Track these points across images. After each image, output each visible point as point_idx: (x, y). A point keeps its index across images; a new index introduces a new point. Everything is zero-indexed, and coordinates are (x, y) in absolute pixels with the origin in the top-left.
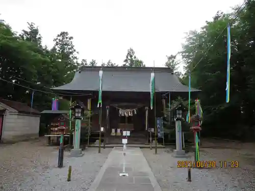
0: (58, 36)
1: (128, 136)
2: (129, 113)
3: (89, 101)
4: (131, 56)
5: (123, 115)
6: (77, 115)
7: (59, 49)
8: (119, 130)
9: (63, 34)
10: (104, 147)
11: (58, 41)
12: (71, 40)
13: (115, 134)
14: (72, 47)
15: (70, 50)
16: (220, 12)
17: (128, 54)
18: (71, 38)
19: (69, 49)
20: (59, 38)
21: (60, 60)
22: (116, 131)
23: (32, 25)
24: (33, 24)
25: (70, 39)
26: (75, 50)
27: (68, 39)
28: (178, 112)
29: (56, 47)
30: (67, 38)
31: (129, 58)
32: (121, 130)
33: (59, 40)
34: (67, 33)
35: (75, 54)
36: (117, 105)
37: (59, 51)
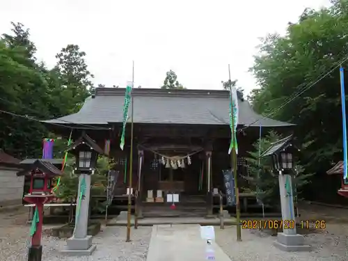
0: (64, 50)
1: (176, 203)
2: (179, 162)
3: (108, 143)
4: (171, 82)
5: (167, 166)
6: (81, 165)
7: (64, 69)
8: (159, 193)
9: (72, 48)
10: (136, 226)
11: (62, 57)
12: (83, 57)
13: (152, 201)
14: (84, 68)
15: (81, 72)
16: (309, 10)
17: (167, 78)
18: (83, 54)
19: (80, 70)
20: (64, 54)
21: (66, 87)
22: (155, 195)
23: (19, 27)
24: (20, 25)
25: (81, 55)
26: (88, 73)
27: (78, 56)
28: (284, 157)
29: (60, 66)
30: (76, 54)
31: (169, 84)
32: (163, 193)
33: (65, 56)
34: (77, 47)
35: (88, 78)
36: (156, 149)
37: (64, 72)
